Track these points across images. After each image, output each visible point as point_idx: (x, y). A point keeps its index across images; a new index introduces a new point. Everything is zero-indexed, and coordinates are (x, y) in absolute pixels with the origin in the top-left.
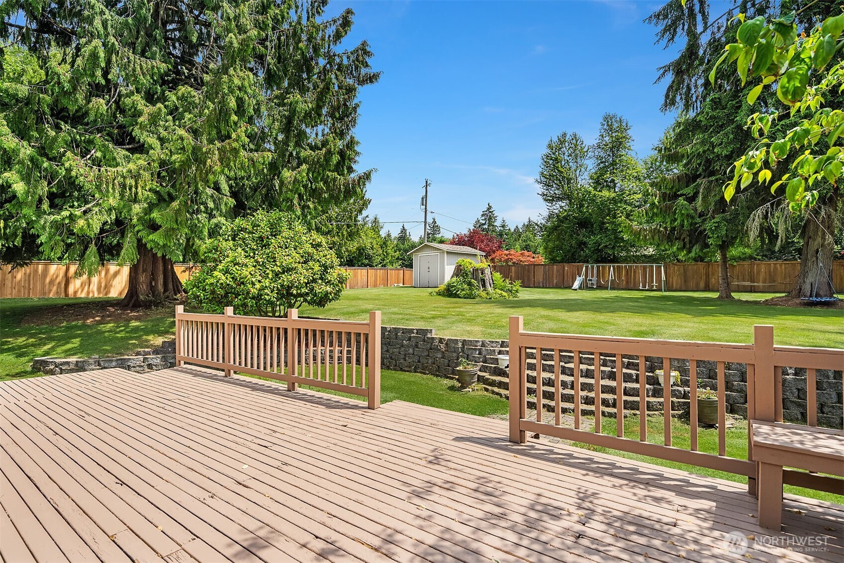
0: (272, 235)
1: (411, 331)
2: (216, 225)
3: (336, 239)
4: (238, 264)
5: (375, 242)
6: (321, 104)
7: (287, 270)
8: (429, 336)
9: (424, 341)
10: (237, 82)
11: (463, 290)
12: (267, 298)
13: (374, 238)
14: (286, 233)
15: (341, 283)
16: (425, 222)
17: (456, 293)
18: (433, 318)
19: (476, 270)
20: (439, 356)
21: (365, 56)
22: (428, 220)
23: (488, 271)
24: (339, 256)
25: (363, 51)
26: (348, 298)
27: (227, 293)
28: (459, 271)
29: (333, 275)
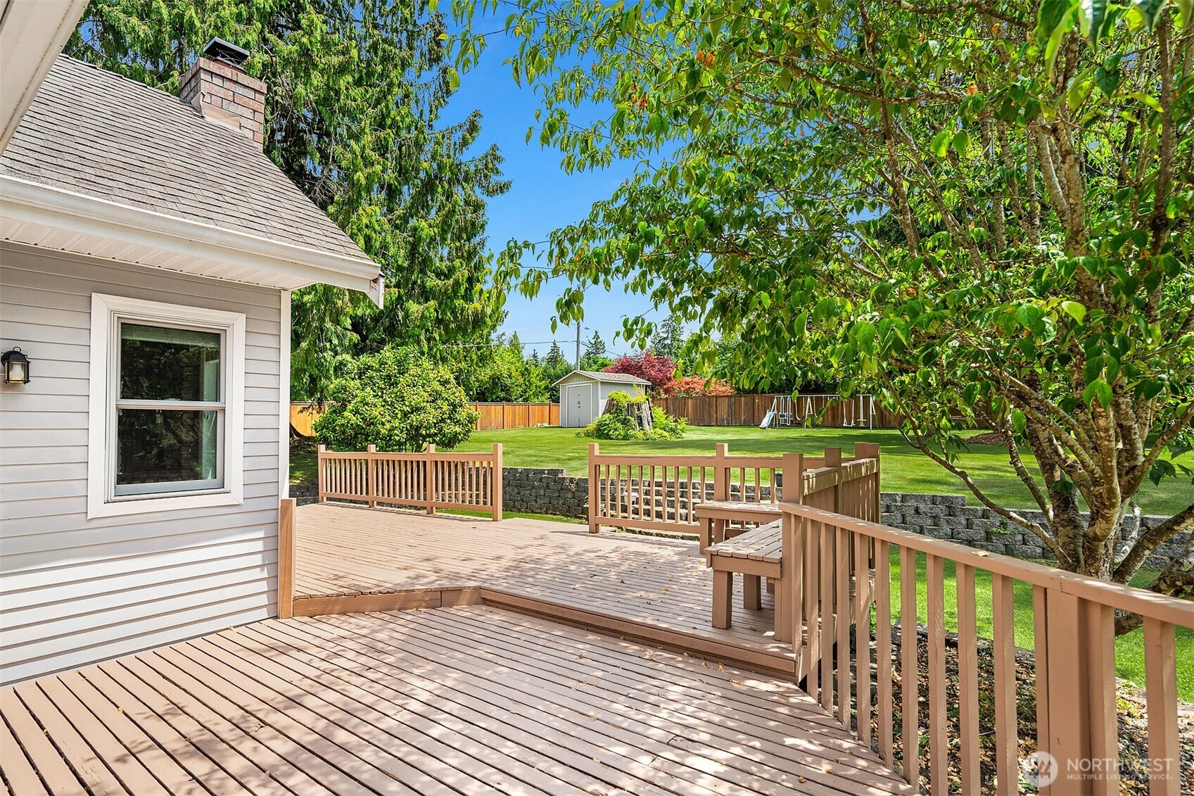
0: (399, 373)
1: (542, 472)
2: (341, 363)
3: (463, 365)
4: (367, 404)
5: (513, 369)
6: (446, 228)
7: (416, 410)
8: (560, 476)
9: (555, 481)
10: (365, 221)
11: (616, 430)
12: (397, 438)
13: (513, 363)
14: (413, 370)
15: (471, 423)
16: (578, 342)
17: (607, 434)
18: (569, 459)
19: (631, 405)
20: (570, 496)
21: (496, 162)
22: (581, 339)
23: (645, 407)
24: (468, 389)
25: (493, 156)
26: (478, 440)
27: (356, 434)
28: (613, 407)
29: (462, 415)
